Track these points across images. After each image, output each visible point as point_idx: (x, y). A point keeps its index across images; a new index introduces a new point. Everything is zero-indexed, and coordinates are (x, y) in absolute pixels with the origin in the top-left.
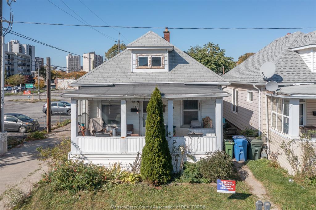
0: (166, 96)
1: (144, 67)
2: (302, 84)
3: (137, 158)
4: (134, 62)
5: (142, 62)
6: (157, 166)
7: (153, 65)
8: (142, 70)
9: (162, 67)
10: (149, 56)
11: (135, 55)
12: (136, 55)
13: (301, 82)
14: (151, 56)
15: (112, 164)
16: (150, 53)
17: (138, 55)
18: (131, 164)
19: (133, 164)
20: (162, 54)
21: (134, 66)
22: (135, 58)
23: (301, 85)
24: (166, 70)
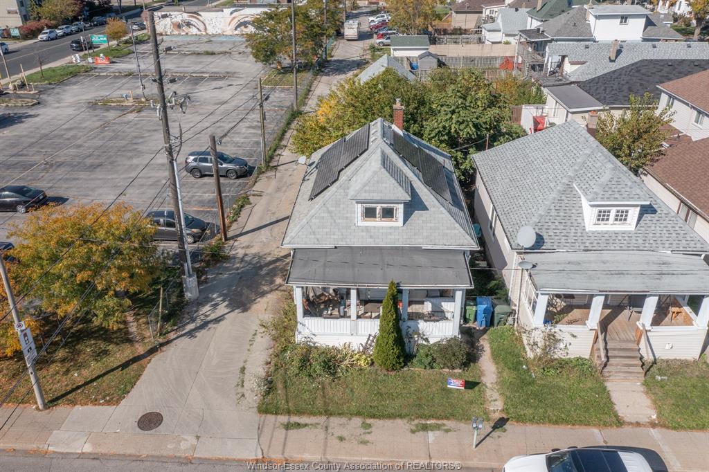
1: (372, 219)
3: (368, 339)
4: (359, 214)
5: (369, 213)
6: (391, 358)
7: (383, 217)
8: (370, 223)
9: (394, 219)
10: (379, 207)
11: (359, 205)
12: (361, 206)
14: (381, 207)
15: (342, 344)
16: (379, 204)
17: (364, 205)
18: (361, 344)
19: (364, 345)
20: (395, 205)
21: (360, 218)
22: (359, 210)
24: (400, 223)
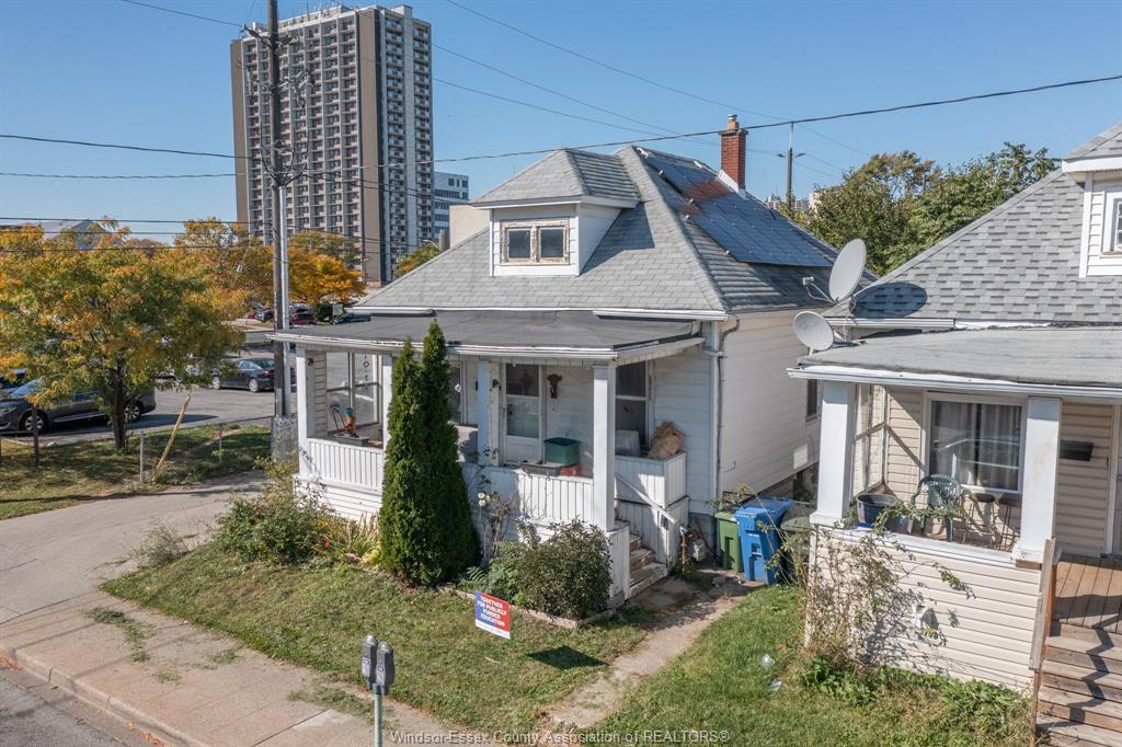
0: (465, 350)
1: (522, 260)
2: (994, 328)
4: (497, 246)
5: (517, 248)
7: (544, 256)
8: (517, 270)
9: (564, 261)
10: (533, 227)
11: (497, 225)
12: (501, 226)
13: (993, 317)
14: (538, 227)
16: (533, 219)
17: (506, 225)
20: (564, 222)
21: (497, 258)
22: (498, 236)
23: (989, 328)
24: (574, 269)
